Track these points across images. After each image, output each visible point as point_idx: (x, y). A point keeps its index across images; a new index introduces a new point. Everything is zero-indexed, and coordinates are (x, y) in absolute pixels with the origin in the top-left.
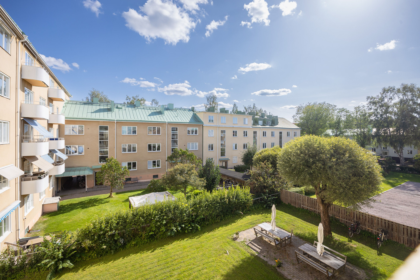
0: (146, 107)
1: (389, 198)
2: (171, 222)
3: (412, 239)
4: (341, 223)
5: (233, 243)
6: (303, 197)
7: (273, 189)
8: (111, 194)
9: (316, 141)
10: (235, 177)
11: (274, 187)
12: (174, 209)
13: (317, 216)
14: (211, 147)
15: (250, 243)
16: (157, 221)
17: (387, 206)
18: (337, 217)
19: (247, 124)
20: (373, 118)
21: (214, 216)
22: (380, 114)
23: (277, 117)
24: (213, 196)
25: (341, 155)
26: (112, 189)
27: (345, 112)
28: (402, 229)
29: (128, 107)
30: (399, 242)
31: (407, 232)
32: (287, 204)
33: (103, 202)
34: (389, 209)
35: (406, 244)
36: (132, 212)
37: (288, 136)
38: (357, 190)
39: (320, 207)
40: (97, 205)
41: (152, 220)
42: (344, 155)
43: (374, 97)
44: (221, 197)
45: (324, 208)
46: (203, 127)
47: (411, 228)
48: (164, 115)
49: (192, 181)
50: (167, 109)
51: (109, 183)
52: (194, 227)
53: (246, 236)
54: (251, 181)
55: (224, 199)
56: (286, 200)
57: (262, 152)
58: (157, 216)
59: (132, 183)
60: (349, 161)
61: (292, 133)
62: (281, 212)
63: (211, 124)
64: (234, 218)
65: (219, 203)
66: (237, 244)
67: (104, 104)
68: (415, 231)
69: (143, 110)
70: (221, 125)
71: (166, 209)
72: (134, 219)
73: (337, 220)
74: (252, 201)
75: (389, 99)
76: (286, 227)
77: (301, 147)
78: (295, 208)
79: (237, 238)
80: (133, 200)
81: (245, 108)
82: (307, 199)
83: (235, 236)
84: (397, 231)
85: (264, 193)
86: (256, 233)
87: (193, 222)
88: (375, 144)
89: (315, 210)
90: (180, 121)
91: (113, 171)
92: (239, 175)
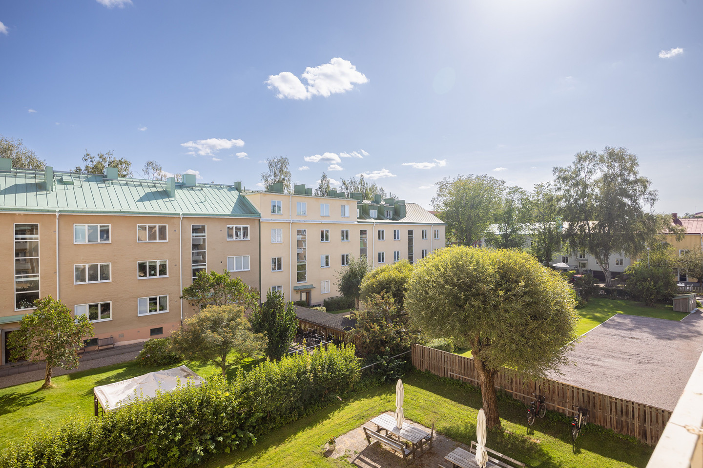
0: (133, 182)
1: (589, 347)
2: (194, 435)
3: (623, 419)
4: (516, 400)
5: (323, 462)
6: (451, 356)
7: (398, 345)
8: (48, 380)
9: (471, 258)
10: (327, 324)
11: (399, 341)
12: (201, 404)
13: (475, 390)
14: (278, 264)
15: (357, 458)
16: (161, 437)
17: (587, 361)
18: (508, 390)
19: (348, 217)
20: (563, 204)
21: (286, 411)
22: (574, 197)
23: (403, 202)
24: (283, 369)
25: (512, 283)
26: (50, 369)
27: (519, 193)
28: (608, 404)
29: (88, 180)
30: (604, 427)
31: (616, 409)
32: (424, 371)
33: (28, 402)
34: (589, 367)
35: (614, 429)
36: (101, 424)
37: (423, 238)
38: (539, 344)
39: (481, 376)
40: (12, 409)
41: (149, 435)
42: (517, 282)
43: (564, 168)
44: (299, 370)
45: (486, 376)
46: (260, 223)
47: (622, 400)
48: (173, 199)
49: (238, 341)
50: (181, 186)
51: (43, 356)
52: (244, 439)
53: (348, 444)
54: (358, 332)
55: (305, 373)
56: (422, 364)
57: (377, 273)
58: (160, 425)
59: (101, 350)
60: (525, 293)
61: (430, 234)
62: (415, 388)
63: (276, 218)
64: (325, 409)
65: (295, 383)
66: (333, 464)
67: (26, 173)
68: (627, 406)
69: (125, 188)
70: (297, 219)
71: (182, 407)
72: (106, 438)
73: (509, 396)
74: (360, 372)
75: (588, 172)
76: (424, 419)
77: (445, 270)
78: (438, 377)
79: (333, 451)
80: (103, 393)
81: (344, 183)
82: (457, 361)
83: (327, 447)
84: (601, 408)
85: (382, 354)
86: (368, 437)
87: (242, 427)
88: (567, 250)
89: (472, 379)
90: (211, 212)
91: (51, 328)
92: (335, 320)
